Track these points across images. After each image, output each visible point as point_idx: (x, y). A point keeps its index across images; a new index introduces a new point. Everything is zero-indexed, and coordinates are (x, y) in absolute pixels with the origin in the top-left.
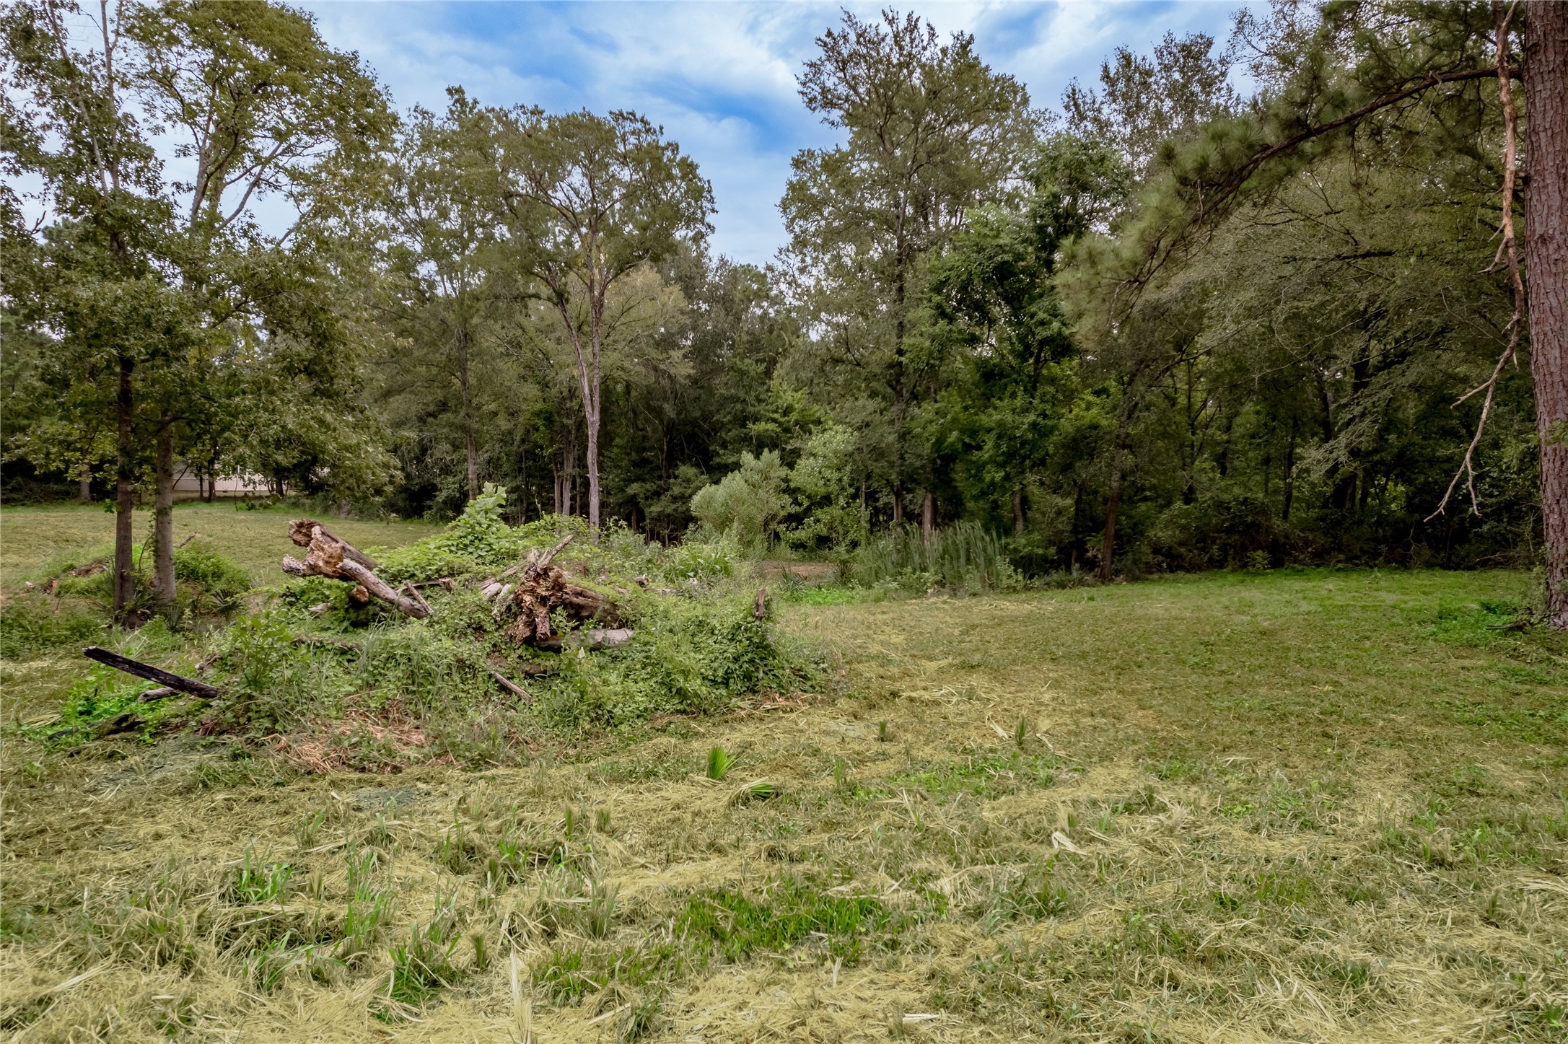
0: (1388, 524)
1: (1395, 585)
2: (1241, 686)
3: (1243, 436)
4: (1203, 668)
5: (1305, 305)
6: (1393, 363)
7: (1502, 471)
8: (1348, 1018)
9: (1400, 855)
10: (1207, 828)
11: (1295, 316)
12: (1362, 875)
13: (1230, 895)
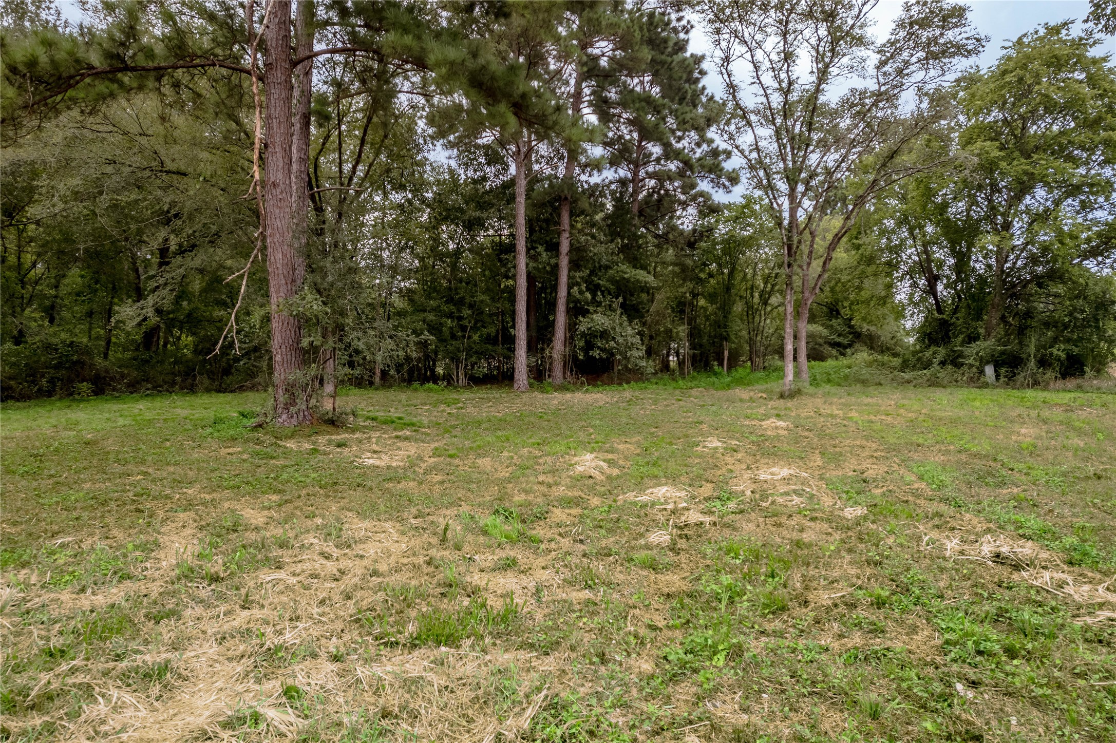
0: (181, 363)
1: (187, 404)
2: (68, 485)
3: (70, 294)
4: (34, 475)
5: (123, 198)
6: (186, 251)
7: (251, 328)
8: (155, 704)
9: (191, 581)
10: (37, 600)
11: (115, 206)
12: (165, 602)
13: (59, 647)
